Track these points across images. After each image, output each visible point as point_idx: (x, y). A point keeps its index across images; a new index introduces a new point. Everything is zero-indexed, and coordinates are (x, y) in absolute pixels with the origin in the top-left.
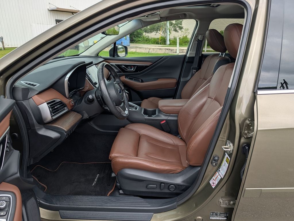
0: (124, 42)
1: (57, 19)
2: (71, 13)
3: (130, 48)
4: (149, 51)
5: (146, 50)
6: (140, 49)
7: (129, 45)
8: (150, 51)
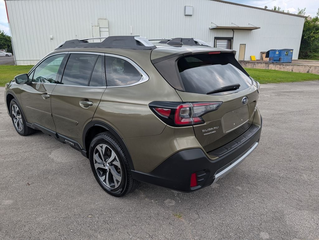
0: (284, 58)
1: (216, 37)
2: (232, 30)
3: (286, 65)
4: (309, 69)
5: (305, 68)
6: (298, 66)
7: (291, 62)
8: (311, 69)
